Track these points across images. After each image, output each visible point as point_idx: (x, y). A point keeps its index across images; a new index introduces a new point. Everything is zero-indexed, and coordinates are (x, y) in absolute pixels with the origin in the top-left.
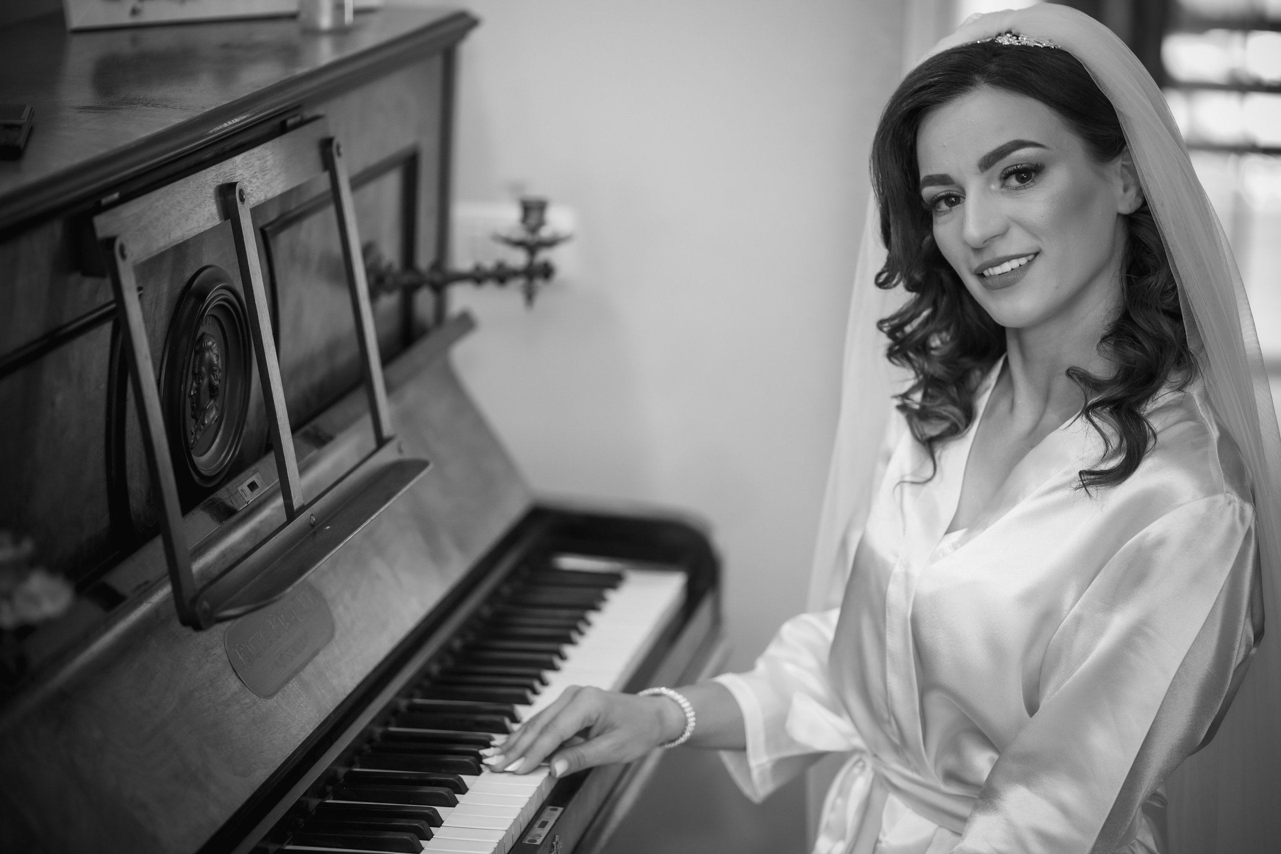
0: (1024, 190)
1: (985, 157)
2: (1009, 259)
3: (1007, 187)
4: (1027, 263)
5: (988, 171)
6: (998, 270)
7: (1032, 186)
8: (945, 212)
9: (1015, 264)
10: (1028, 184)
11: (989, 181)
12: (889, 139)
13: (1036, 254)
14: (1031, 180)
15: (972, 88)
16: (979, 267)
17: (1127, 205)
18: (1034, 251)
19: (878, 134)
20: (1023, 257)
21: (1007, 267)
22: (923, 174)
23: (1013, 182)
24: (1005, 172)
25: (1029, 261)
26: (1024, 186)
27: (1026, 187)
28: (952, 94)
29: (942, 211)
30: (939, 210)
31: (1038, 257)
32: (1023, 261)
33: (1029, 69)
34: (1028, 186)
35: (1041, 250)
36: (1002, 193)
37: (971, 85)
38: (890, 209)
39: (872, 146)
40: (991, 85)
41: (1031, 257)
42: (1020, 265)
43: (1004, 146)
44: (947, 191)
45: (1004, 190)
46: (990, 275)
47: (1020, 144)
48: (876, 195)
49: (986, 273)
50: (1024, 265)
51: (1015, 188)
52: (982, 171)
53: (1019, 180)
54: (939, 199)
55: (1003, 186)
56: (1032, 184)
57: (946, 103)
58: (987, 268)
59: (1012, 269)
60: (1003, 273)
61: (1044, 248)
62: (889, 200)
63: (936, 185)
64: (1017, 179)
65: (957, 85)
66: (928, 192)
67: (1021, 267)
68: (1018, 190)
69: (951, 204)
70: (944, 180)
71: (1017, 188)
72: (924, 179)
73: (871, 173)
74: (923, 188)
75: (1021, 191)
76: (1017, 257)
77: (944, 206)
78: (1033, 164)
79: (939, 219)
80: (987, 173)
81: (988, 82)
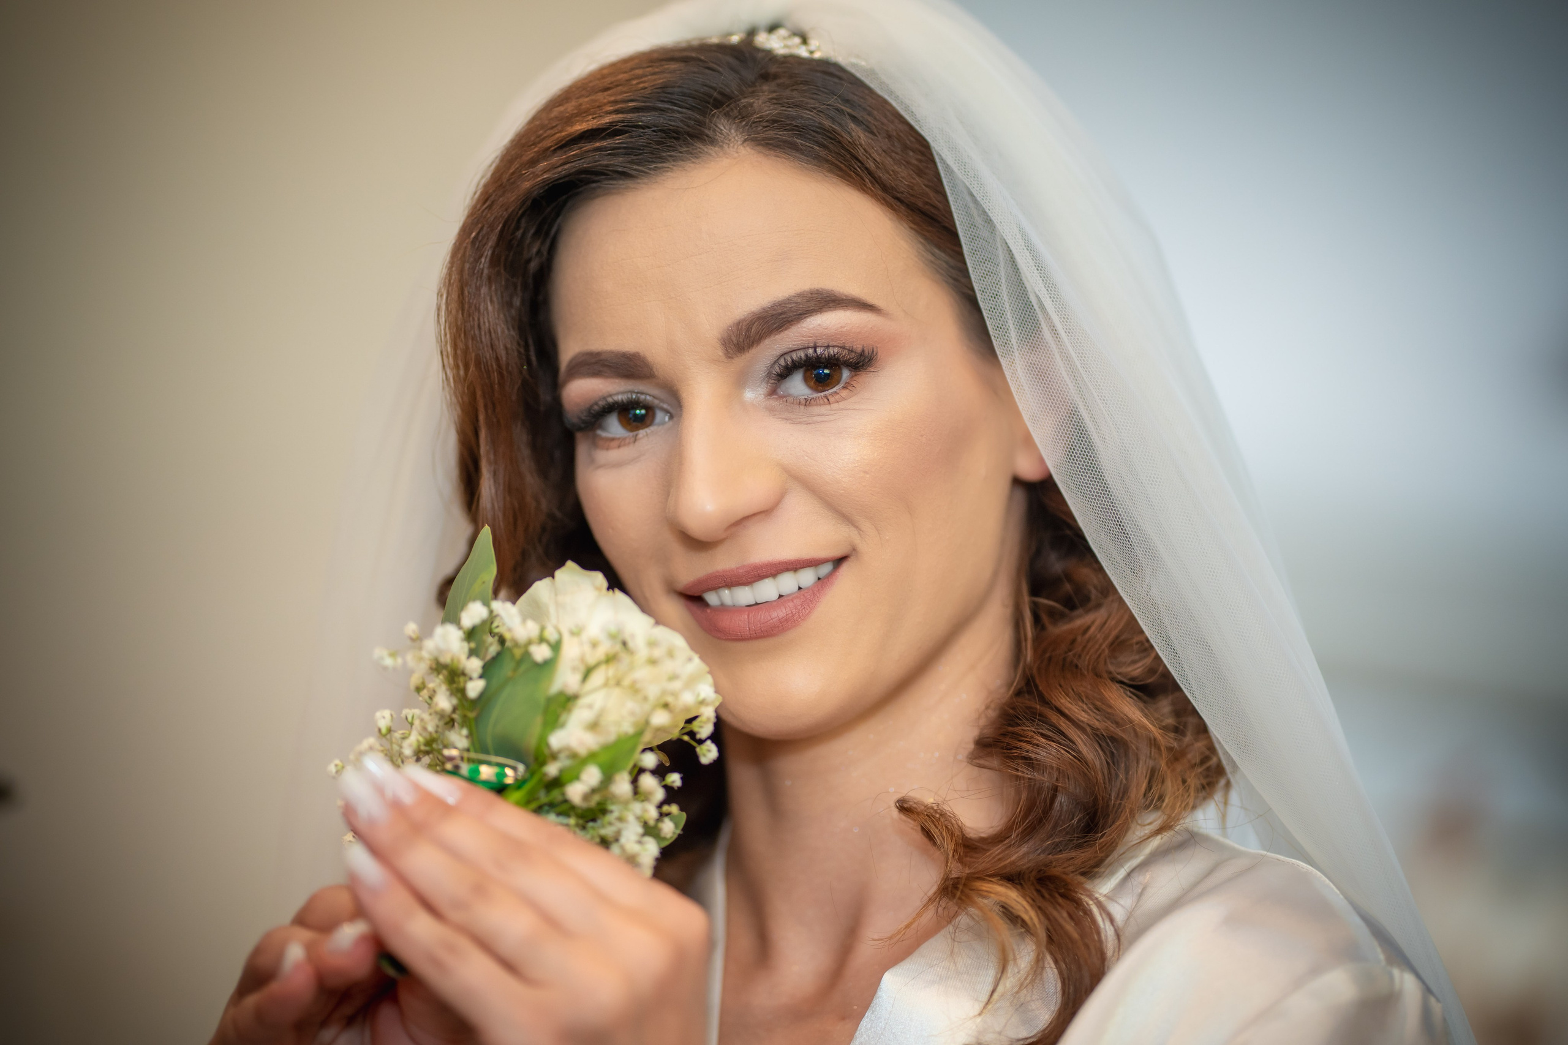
0: (828, 407)
1: (738, 323)
2: (774, 570)
3: (782, 397)
4: (815, 583)
5: (743, 356)
6: (744, 596)
7: (844, 399)
8: (621, 443)
9: (788, 583)
10: (835, 393)
11: (741, 381)
12: (490, 244)
13: (839, 562)
14: (841, 385)
15: (710, 151)
16: (699, 582)
17: (1035, 455)
18: (837, 553)
19: (465, 231)
20: (810, 566)
21: (767, 590)
22: (569, 350)
23: (797, 385)
24: (782, 362)
25: (819, 579)
26: (826, 397)
27: (831, 399)
28: (664, 160)
29: (613, 439)
30: (603, 434)
31: (845, 567)
32: (807, 577)
33: (854, 118)
34: (837, 397)
35: (854, 550)
36: (771, 410)
37: (713, 142)
38: (482, 417)
39: (448, 258)
40: (760, 148)
41: (826, 569)
42: (800, 588)
43: (789, 300)
44: (632, 392)
45: (774, 403)
46: (722, 605)
47: (827, 301)
48: (447, 379)
49: (712, 598)
50: (808, 588)
51: (803, 402)
52: (729, 356)
53: (812, 383)
54: (609, 408)
55: (773, 392)
56: (844, 393)
57: (646, 180)
58: (715, 588)
59: (780, 596)
60: (757, 604)
61: (862, 546)
62: (479, 393)
63: (607, 377)
64: (806, 380)
65: (677, 139)
67: (802, 592)
68: (810, 405)
70: (629, 366)
71: (807, 402)
72: (571, 362)
73: (438, 321)
74: (566, 382)
75: (816, 410)
76: (795, 566)
77: (614, 426)
78: (843, 348)
79: (603, 456)
80: (741, 361)
81: (754, 140)
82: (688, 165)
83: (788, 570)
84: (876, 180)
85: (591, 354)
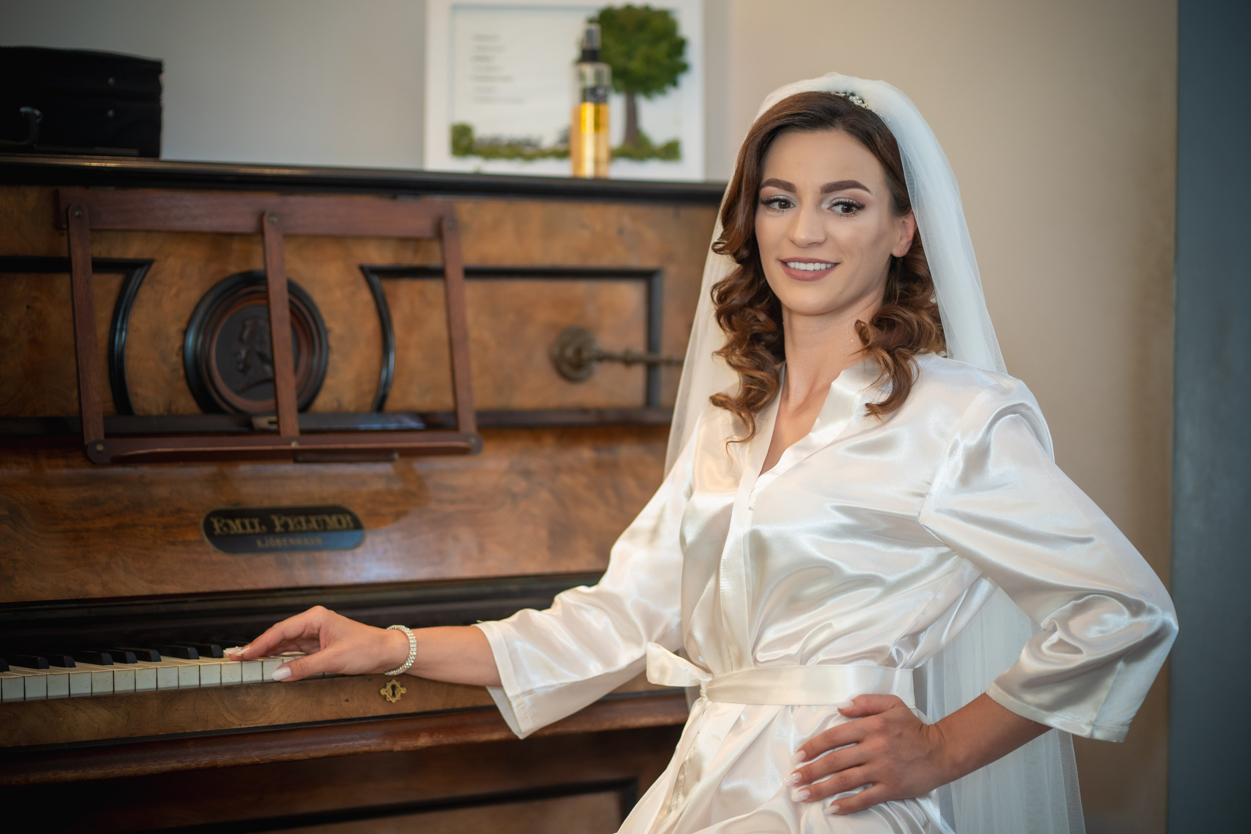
1: (828, 184)
2: (815, 261)
3: (833, 211)
4: (826, 269)
6: (802, 266)
7: (850, 217)
9: (817, 266)
10: (850, 215)
11: (822, 203)
13: (836, 264)
14: (852, 212)
15: (831, 129)
16: (787, 259)
17: (900, 249)
18: (835, 262)
20: (826, 263)
21: (811, 267)
22: (768, 176)
23: (839, 209)
24: (836, 200)
25: (828, 268)
27: (846, 216)
29: (772, 208)
31: (837, 267)
32: (823, 266)
35: (842, 262)
36: (829, 214)
37: (833, 126)
41: (831, 265)
42: (821, 269)
43: (845, 182)
44: (787, 196)
45: (830, 212)
46: (794, 268)
47: (855, 185)
49: (791, 265)
51: (839, 215)
52: (822, 193)
53: (844, 210)
54: (777, 200)
55: (831, 209)
56: (853, 215)
58: (794, 262)
59: (814, 270)
60: (806, 270)
61: (844, 261)
63: (780, 188)
64: (842, 208)
65: (823, 122)
66: (769, 191)
67: (821, 271)
68: (841, 216)
69: (781, 207)
70: (789, 187)
72: (768, 181)
74: (764, 186)
75: (843, 217)
76: (821, 262)
77: (776, 205)
78: (857, 202)
79: (770, 213)
80: (825, 195)
81: (846, 130)
82: (824, 131)
83: (811, 262)
84: (879, 152)
85: (777, 180)
